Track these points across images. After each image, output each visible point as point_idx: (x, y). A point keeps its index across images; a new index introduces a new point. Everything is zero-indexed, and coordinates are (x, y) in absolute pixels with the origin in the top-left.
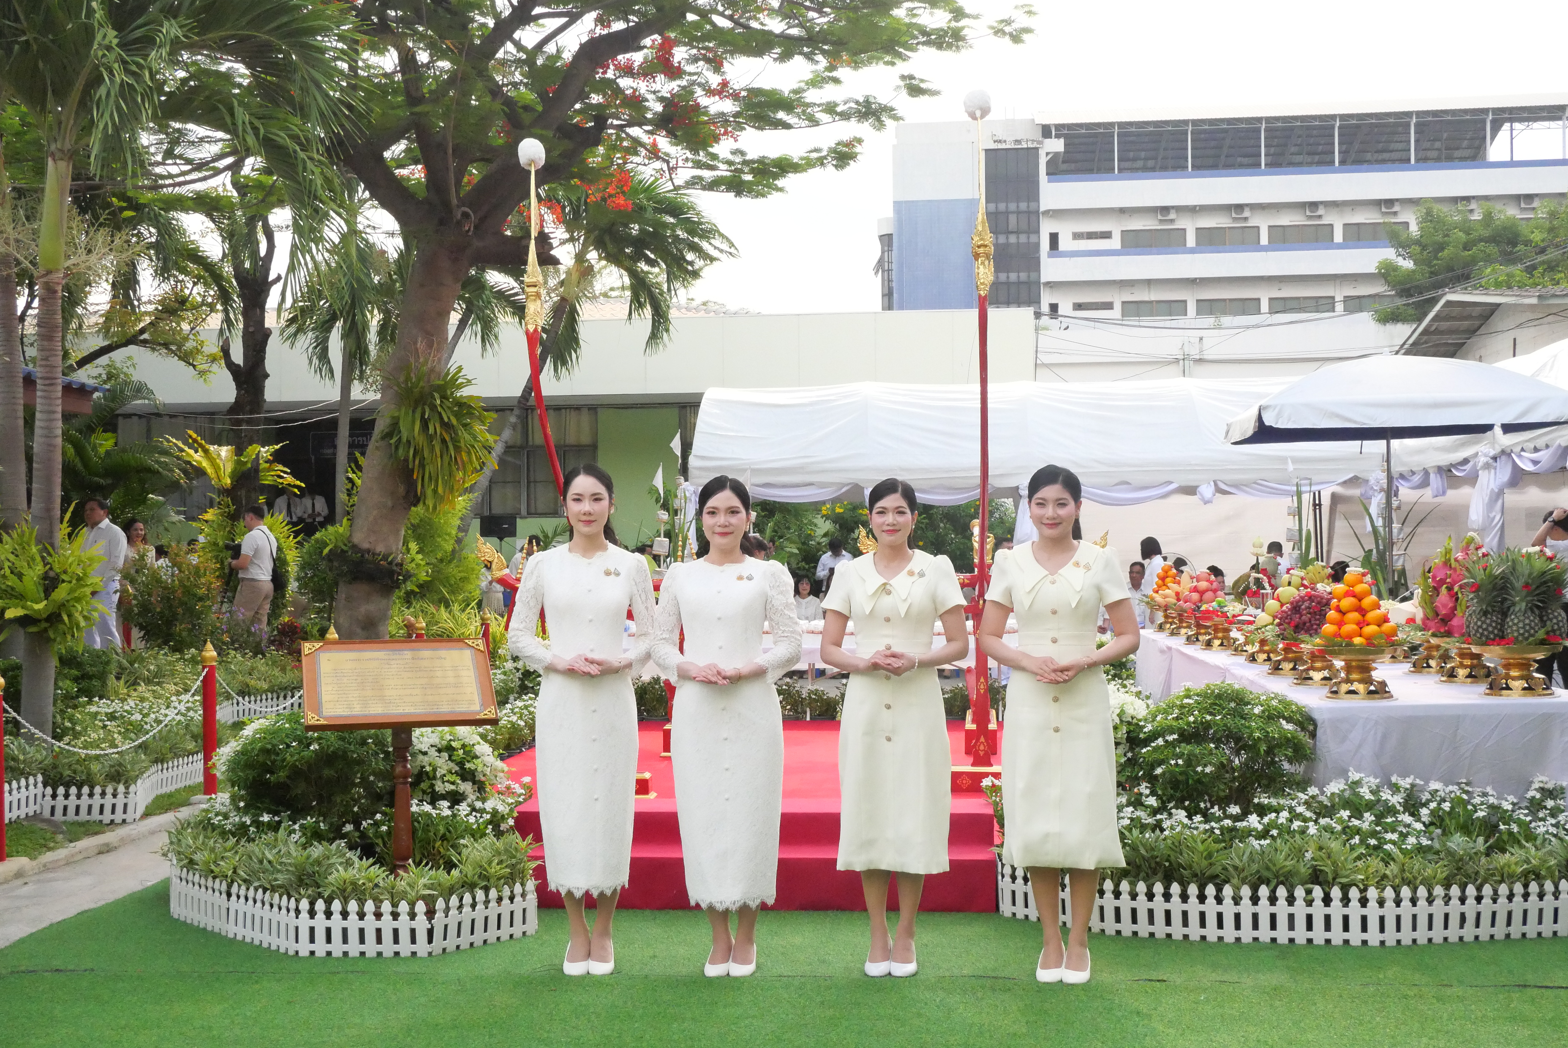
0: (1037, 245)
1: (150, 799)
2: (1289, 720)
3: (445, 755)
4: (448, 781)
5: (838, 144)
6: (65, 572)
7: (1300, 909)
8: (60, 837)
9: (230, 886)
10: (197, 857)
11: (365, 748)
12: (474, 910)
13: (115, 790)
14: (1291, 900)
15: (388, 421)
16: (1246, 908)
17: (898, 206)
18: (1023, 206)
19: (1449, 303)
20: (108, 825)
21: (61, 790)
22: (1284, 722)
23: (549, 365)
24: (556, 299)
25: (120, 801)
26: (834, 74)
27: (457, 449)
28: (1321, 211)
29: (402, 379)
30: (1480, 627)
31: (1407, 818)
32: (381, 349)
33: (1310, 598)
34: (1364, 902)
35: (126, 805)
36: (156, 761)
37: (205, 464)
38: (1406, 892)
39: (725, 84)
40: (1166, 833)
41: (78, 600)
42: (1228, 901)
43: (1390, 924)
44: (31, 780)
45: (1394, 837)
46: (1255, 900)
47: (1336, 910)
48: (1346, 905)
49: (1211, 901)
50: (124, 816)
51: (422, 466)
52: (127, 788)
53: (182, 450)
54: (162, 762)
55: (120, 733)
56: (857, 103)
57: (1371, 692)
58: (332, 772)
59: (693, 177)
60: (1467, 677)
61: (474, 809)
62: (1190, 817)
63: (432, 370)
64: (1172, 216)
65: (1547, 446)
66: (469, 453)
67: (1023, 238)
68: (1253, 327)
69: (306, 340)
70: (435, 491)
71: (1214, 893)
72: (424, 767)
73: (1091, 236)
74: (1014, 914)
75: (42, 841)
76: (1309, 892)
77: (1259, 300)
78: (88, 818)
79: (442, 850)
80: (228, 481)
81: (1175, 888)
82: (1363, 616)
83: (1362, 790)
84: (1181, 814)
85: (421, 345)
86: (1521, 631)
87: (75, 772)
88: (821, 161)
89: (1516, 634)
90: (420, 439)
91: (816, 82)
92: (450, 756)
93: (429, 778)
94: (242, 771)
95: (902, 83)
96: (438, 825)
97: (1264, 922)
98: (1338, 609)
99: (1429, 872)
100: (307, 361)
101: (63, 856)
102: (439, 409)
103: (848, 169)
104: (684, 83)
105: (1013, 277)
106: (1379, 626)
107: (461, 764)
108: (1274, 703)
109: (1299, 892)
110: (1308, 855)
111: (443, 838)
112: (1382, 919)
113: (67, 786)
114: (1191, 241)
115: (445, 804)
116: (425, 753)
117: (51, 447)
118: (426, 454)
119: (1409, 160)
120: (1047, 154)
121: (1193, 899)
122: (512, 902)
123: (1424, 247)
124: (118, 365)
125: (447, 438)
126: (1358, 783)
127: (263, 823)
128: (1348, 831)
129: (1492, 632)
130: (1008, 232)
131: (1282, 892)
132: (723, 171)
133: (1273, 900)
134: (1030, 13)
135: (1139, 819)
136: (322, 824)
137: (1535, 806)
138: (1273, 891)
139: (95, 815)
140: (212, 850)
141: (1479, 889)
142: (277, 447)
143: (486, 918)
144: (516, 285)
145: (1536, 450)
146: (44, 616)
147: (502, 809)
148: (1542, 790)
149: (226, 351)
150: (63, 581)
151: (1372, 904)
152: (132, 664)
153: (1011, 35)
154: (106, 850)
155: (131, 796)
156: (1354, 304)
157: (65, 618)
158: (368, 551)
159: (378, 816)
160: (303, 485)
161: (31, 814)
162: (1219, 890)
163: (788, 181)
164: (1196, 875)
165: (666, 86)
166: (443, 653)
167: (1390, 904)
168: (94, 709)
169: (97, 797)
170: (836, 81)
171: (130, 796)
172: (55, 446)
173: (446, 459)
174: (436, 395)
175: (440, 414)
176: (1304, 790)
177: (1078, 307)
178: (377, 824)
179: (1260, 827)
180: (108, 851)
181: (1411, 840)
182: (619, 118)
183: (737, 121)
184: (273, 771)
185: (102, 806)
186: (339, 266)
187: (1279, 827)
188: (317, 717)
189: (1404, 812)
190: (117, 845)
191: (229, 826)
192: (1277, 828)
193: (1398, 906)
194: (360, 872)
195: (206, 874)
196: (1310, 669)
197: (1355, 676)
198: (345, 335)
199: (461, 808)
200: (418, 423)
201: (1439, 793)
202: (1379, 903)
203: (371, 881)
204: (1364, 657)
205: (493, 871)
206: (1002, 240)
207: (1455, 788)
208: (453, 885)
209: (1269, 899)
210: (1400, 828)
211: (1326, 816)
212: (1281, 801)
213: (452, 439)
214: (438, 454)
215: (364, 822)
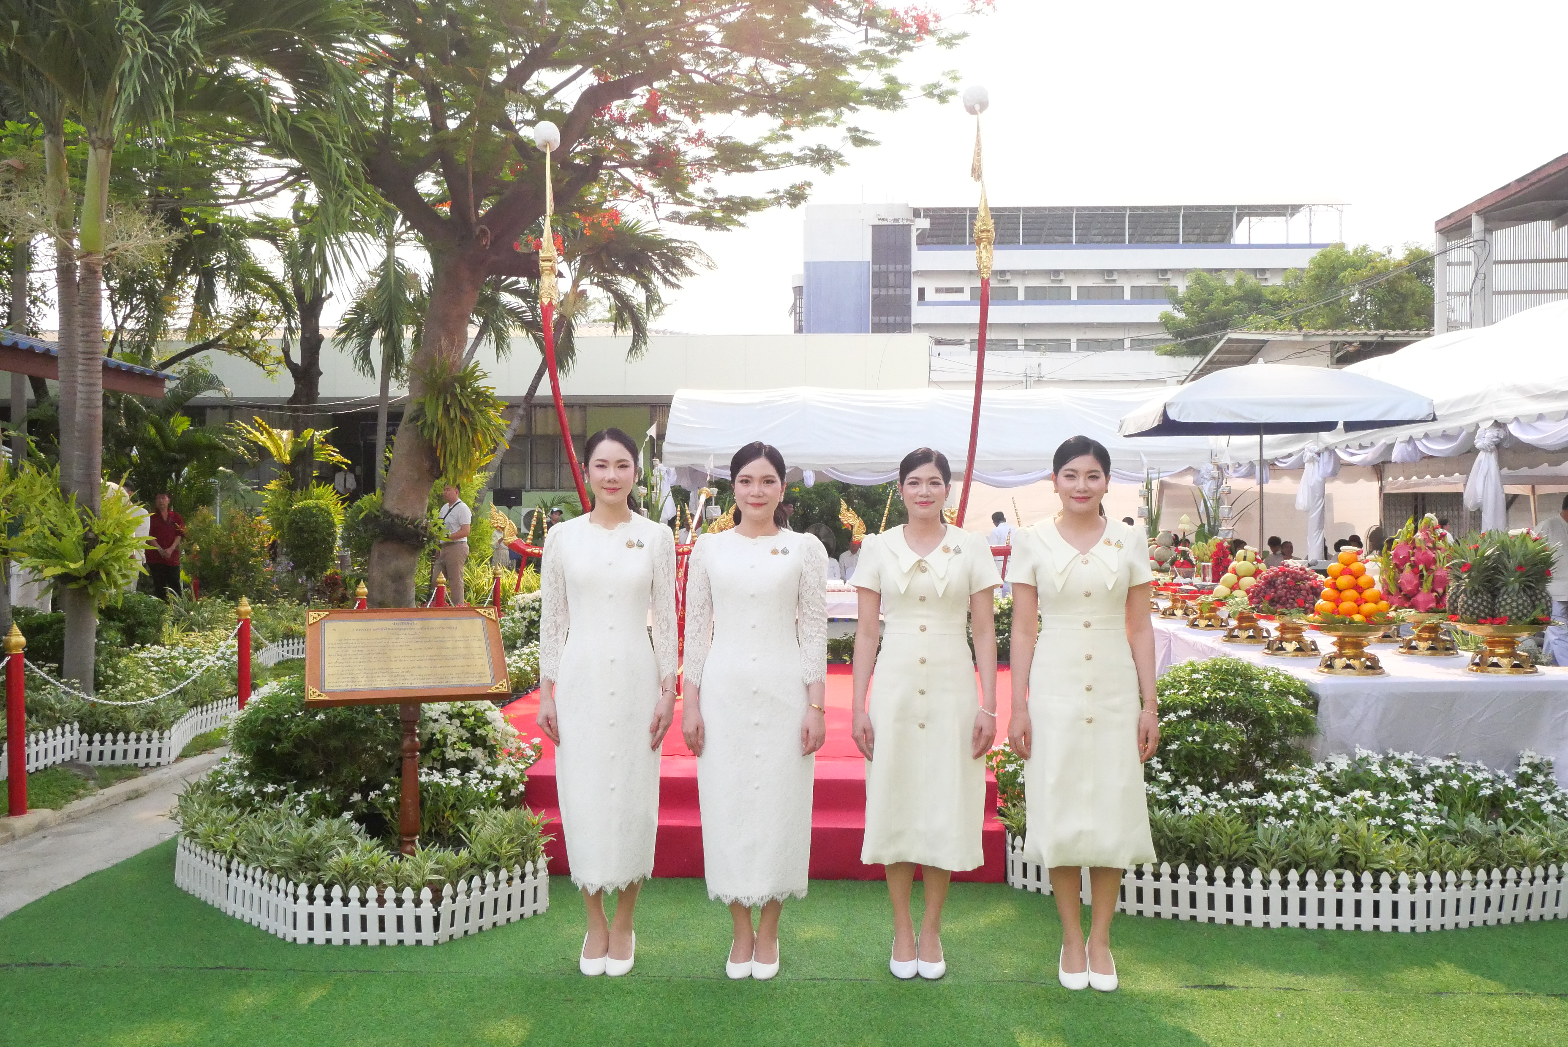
0: (909, 297)
1: (187, 741)
2: (1296, 696)
3: (457, 722)
4: (459, 749)
5: (792, 187)
6: (104, 533)
7: (1330, 894)
8: (92, 782)
9: (229, 863)
10: (199, 828)
11: (373, 718)
12: (483, 893)
13: (150, 736)
14: (1321, 885)
16: (1275, 893)
17: (807, 265)
18: (899, 267)
19: (1229, 340)
20: (142, 768)
21: (97, 737)
22: (1291, 698)
25: (155, 746)
26: (788, 132)
27: (475, 431)
28: (1115, 277)
29: (427, 372)
30: (1472, 605)
31: (1416, 796)
32: (416, 354)
34: (1395, 887)
35: (160, 750)
36: (195, 705)
37: (269, 444)
38: (1435, 877)
39: (701, 134)
40: (1186, 811)
41: (117, 559)
42: (1257, 885)
43: (1421, 909)
44: (68, 728)
45: (1411, 816)
46: (1284, 884)
47: (1367, 895)
48: (1377, 890)
49: (1238, 884)
50: (159, 760)
51: (444, 444)
52: (161, 734)
53: (250, 433)
54: (201, 706)
55: (160, 680)
56: (812, 150)
57: (1368, 667)
58: (339, 743)
59: (673, 213)
61: (485, 776)
62: (1205, 793)
63: (453, 364)
64: (1008, 277)
65: (1372, 444)
66: (484, 435)
67: (899, 292)
69: (353, 345)
70: (455, 466)
71: (1242, 876)
72: (434, 734)
73: (948, 290)
74: (1025, 887)
75: (72, 789)
76: (1339, 876)
77: (1069, 340)
78: (124, 762)
79: (451, 820)
80: (287, 458)
81: (1201, 871)
82: (1360, 593)
83: (1373, 768)
84: (1195, 791)
85: (444, 343)
86: (1515, 611)
87: (111, 719)
88: (778, 201)
89: (1509, 613)
90: (444, 423)
91: (773, 139)
92: (461, 722)
93: (439, 746)
94: (246, 740)
95: (848, 135)
96: (447, 794)
97: (1294, 906)
98: (1334, 586)
99: (1458, 856)
100: (353, 362)
101: (89, 805)
102: (459, 397)
103: (800, 207)
104: (668, 130)
106: (1374, 603)
107: (472, 731)
108: (1282, 679)
109: (1330, 877)
110: (1336, 838)
111: (453, 807)
112: (1413, 905)
113: (103, 732)
114: (1021, 296)
115: (455, 772)
116: (436, 721)
117: (91, 417)
118: (448, 434)
119: (1177, 241)
120: (918, 229)
121: (1220, 882)
122: (523, 882)
123: (1193, 303)
125: (466, 422)
126: (1366, 760)
127: (267, 793)
128: (1372, 812)
129: (1483, 611)
130: (888, 287)
131: (1312, 876)
132: (696, 209)
133: (1303, 884)
134: (955, 78)
135: (1154, 794)
136: (328, 796)
137: (1524, 780)
138: (1303, 876)
139: (131, 759)
140: (213, 822)
141: (1504, 872)
142: (328, 431)
143: (496, 900)
144: (523, 304)
145: (1361, 447)
146: (83, 574)
147: (512, 774)
148: (1530, 765)
149: (286, 352)
150: (102, 542)
151: (1404, 890)
152: (188, 611)
153: (939, 96)
154: (135, 796)
155: (166, 740)
156: (1139, 344)
157: (103, 576)
158: (398, 516)
159: (387, 787)
160: (349, 462)
161: (68, 759)
162: (1247, 873)
163: (750, 218)
164: (1222, 857)
165: (653, 133)
166: (453, 622)
167: (1421, 889)
168: (143, 655)
169: (132, 742)
170: (789, 138)
171: (164, 741)
172: (95, 416)
173: (465, 440)
174: (457, 385)
175: (460, 401)
176: (1310, 765)
177: (939, 342)
178: (385, 795)
179: (1280, 807)
180: (137, 797)
181: (1426, 819)
182: (613, 160)
183: (710, 165)
184: (278, 740)
185: (137, 751)
186: (380, 285)
187: (1300, 807)
188: (318, 693)
189: (1412, 790)
190: (146, 790)
191: (235, 794)
192: (1297, 808)
193: (1428, 891)
194: (363, 853)
195: (209, 846)
196: (1281, 640)
197: (1349, 652)
198: (384, 341)
199: (471, 776)
200: (441, 408)
201: (1440, 770)
202: (1409, 888)
203: (374, 865)
204: (1359, 634)
205: (504, 851)
206: (884, 292)
207: (1450, 763)
208: (461, 868)
209: (1299, 884)
210: (1411, 806)
211: (1343, 794)
212: (1292, 778)
213: (470, 422)
214: (458, 434)
215: (372, 793)
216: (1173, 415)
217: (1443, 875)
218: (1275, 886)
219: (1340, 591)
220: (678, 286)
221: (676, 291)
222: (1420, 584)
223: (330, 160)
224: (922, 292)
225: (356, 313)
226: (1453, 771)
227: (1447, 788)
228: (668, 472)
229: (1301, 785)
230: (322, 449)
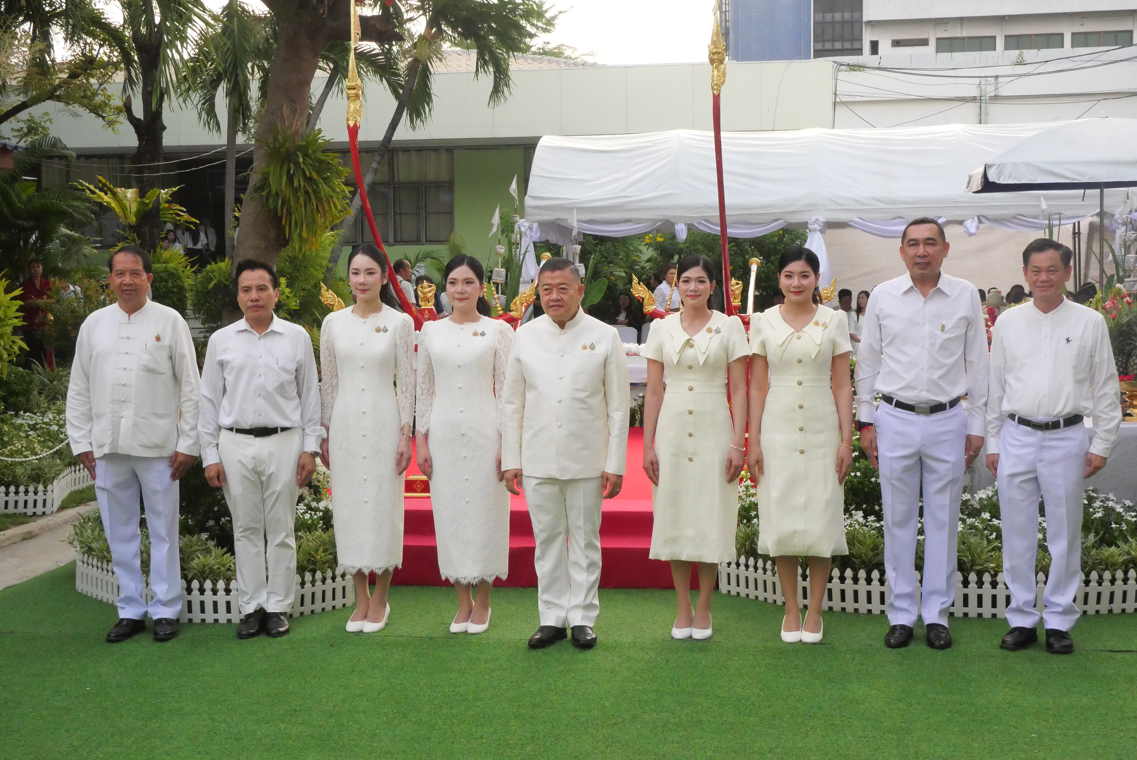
1: (65, 495)
10: (94, 545)
12: (303, 587)
13: (36, 488)
15: (260, 176)
20: (31, 516)
23: (405, 117)
24: (410, 59)
25: (40, 497)
27: (319, 199)
29: (271, 140)
32: (262, 106)
34: (994, 584)
35: (45, 501)
36: (70, 464)
37: (113, 204)
47: (973, 590)
48: (980, 587)
49: (875, 583)
50: (44, 510)
51: (289, 214)
52: (45, 487)
53: (93, 193)
54: (75, 465)
55: (39, 442)
61: (309, 508)
63: (296, 132)
66: (329, 203)
68: (1025, 75)
69: (196, 97)
70: (300, 235)
74: (729, 592)
77: (1062, 35)
78: (15, 511)
80: (134, 219)
81: (849, 573)
84: (858, 515)
85: (285, 111)
87: (3, 475)
90: (287, 192)
100: (197, 116)
102: (302, 165)
105: (838, 16)
118: (292, 204)
122: (334, 582)
124: (37, 120)
125: (310, 191)
136: (190, 520)
139: (21, 509)
142: (174, 189)
143: (313, 594)
149: (128, 108)
152: (51, 382)
154: (29, 536)
155: (49, 493)
160: (198, 222)
164: (865, 563)
168: (19, 421)
169: (22, 494)
171: (47, 493)
173: (309, 207)
174: (300, 154)
175: (303, 170)
177: (897, 43)
180: (31, 538)
185: (26, 502)
186: (223, 32)
190: (37, 533)
194: (216, 558)
198: (229, 94)
200: (284, 179)
203: (224, 566)
205: (319, 557)
211: (973, 517)
213: (314, 191)
214: (303, 204)
215: (223, 519)
216: (992, 177)
228: (530, 228)
230: (169, 209)
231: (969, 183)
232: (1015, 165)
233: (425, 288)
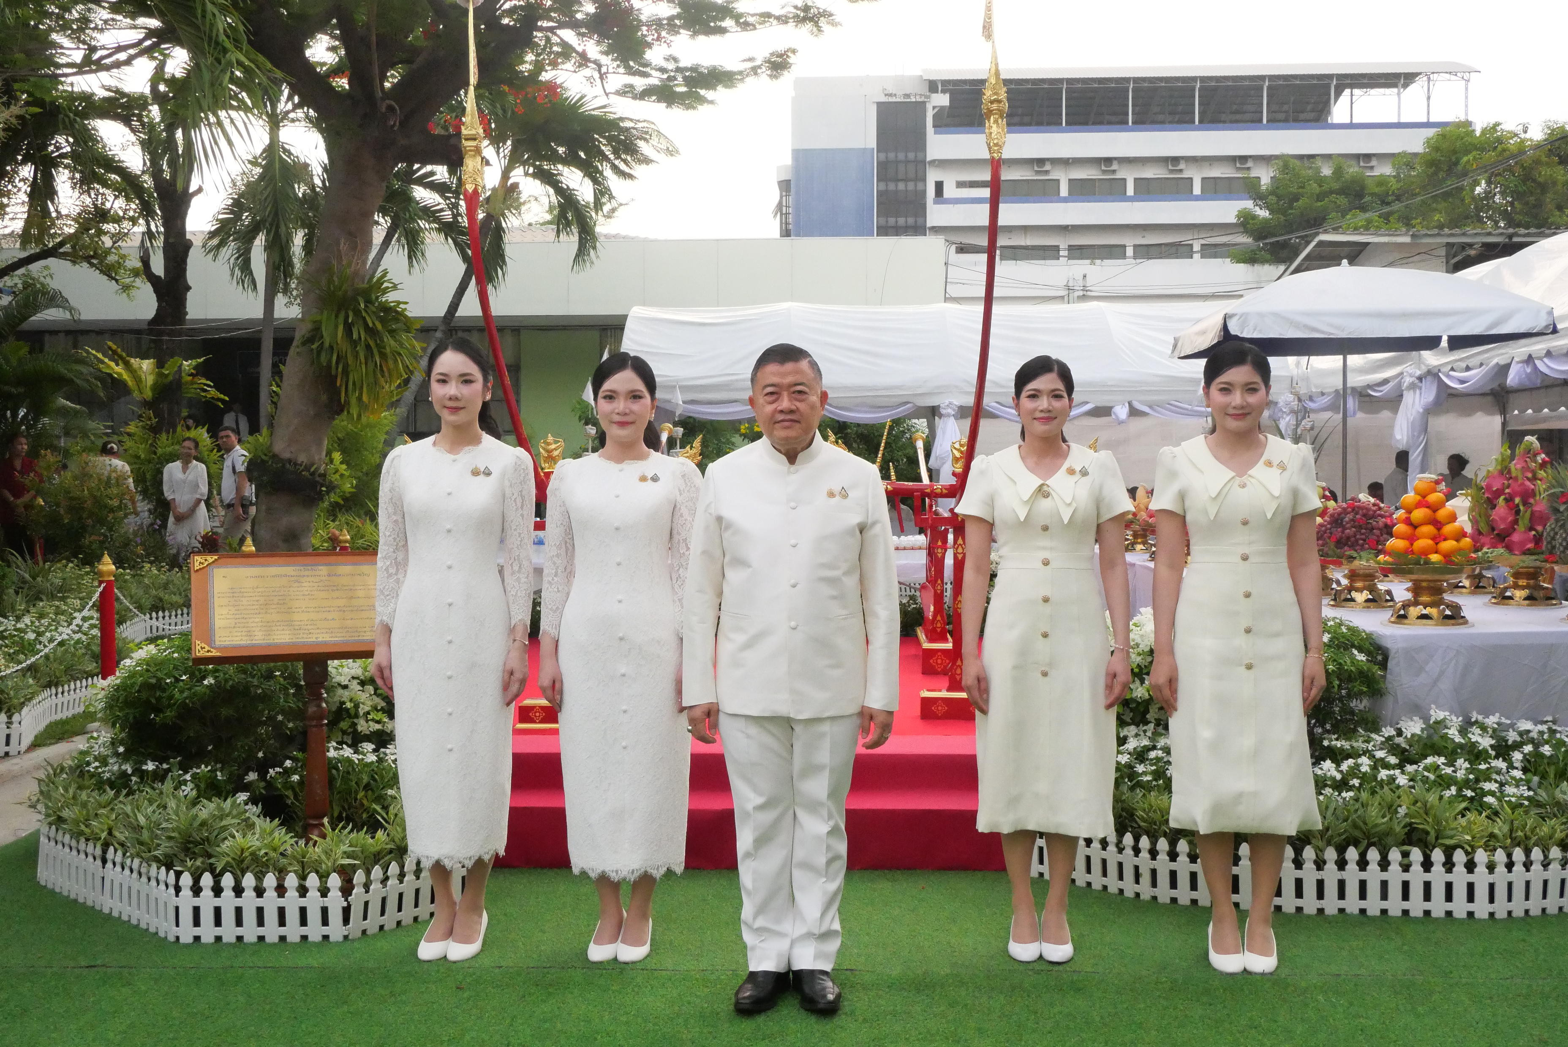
0: (924, 192)
1: (41, 727)
2: (1360, 650)
3: (370, 689)
4: (373, 720)
5: (772, 54)
7: (1395, 875)
9: (104, 850)
10: (66, 813)
11: (272, 683)
14: (1384, 865)
15: (310, 326)
16: (1331, 874)
17: (797, 154)
18: (911, 155)
19: (1321, 244)
22: (1355, 652)
23: (473, 283)
24: (482, 216)
27: (383, 355)
28: (1182, 166)
29: (324, 282)
31: (1501, 764)
32: (307, 263)
33: (1353, 510)
34: (1470, 866)
35: (8, 736)
36: (49, 685)
37: (126, 376)
38: (1518, 854)
42: (1309, 865)
43: (1501, 892)
45: (1493, 786)
46: (1341, 864)
47: (1438, 876)
48: (1449, 871)
50: (7, 749)
51: (346, 372)
52: (10, 717)
53: (103, 362)
54: (56, 686)
56: (796, 7)
57: (1447, 617)
58: (231, 712)
59: (626, 86)
60: (1525, 599)
63: (356, 273)
64: (1048, 167)
65: (1481, 365)
66: (396, 361)
67: (911, 186)
69: (229, 251)
70: (360, 399)
72: (344, 703)
73: (972, 185)
76: (1405, 855)
77: (1124, 246)
79: (365, 802)
80: (149, 394)
82: (1439, 529)
83: (1450, 732)
85: (344, 246)
88: (755, 70)
90: (343, 345)
93: (350, 716)
94: (121, 709)
96: (360, 772)
97: (1352, 890)
98: (1408, 521)
99: (1545, 830)
100: (229, 273)
102: (364, 314)
103: (782, 79)
105: (901, 221)
106: (1457, 540)
108: (1344, 629)
109: (1395, 855)
110: (1402, 811)
111: (367, 787)
112: (1492, 886)
114: (1064, 191)
115: (369, 747)
116: (345, 687)
118: (350, 360)
119: (1261, 121)
120: (934, 108)
123: (1279, 198)
124: (36, 276)
125: (372, 344)
126: (1440, 723)
127: (147, 771)
128: (1444, 782)
130: (897, 180)
131: (1373, 855)
132: (655, 79)
133: (1363, 864)
136: (219, 774)
138: (1363, 855)
140: (83, 806)
142: (200, 361)
143: (417, 891)
144: (441, 201)
145: (1468, 369)
149: (145, 261)
151: (1481, 869)
152: (34, 577)
155: (15, 725)
156: (1211, 251)
158: (290, 461)
159: (288, 763)
160: (228, 399)
163: (721, 92)
167: (1501, 869)
171: (12, 725)
173: (372, 368)
174: (361, 300)
175: (364, 319)
176: (1377, 731)
177: (961, 250)
178: (287, 772)
179: (1339, 777)
181: (1510, 790)
182: (551, 19)
183: (671, 25)
184: (158, 710)
186: (262, 177)
187: (1364, 777)
188: (207, 648)
189: (1497, 757)
191: (107, 775)
192: (1358, 778)
193: (1510, 871)
194: (262, 837)
195: (77, 835)
196: (1350, 589)
197: (1425, 599)
198: (268, 248)
199: (388, 751)
200: (341, 328)
201: (1531, 735)
202: (1488, 867)
203: (275, 850)
204: (1437, 577)
206: (892, 186)
207: (1544, 728)
208: (379, 853)
209: (1358, 863)
210: (1494, 776)
211: (1413, 762)
212: (1355, 744)
213: (377, 345)
214: (363, 360)
215: (271, 771)
216: (1235, 330)
217: (1528, 852)
218: (1331, 866)
219: (1415, 527)
220: (631, 176)
221: (628, 182)
222: (1516, 522)
223: (204, 17)
224: (939, 186)
225: (232, 212)
226: (1546, 736)
227: (1537, 755)
229: (1365, 752)
230: (192, 383)
231: (1175, 346)
232: (1261, 315)
233: (549, 444)
